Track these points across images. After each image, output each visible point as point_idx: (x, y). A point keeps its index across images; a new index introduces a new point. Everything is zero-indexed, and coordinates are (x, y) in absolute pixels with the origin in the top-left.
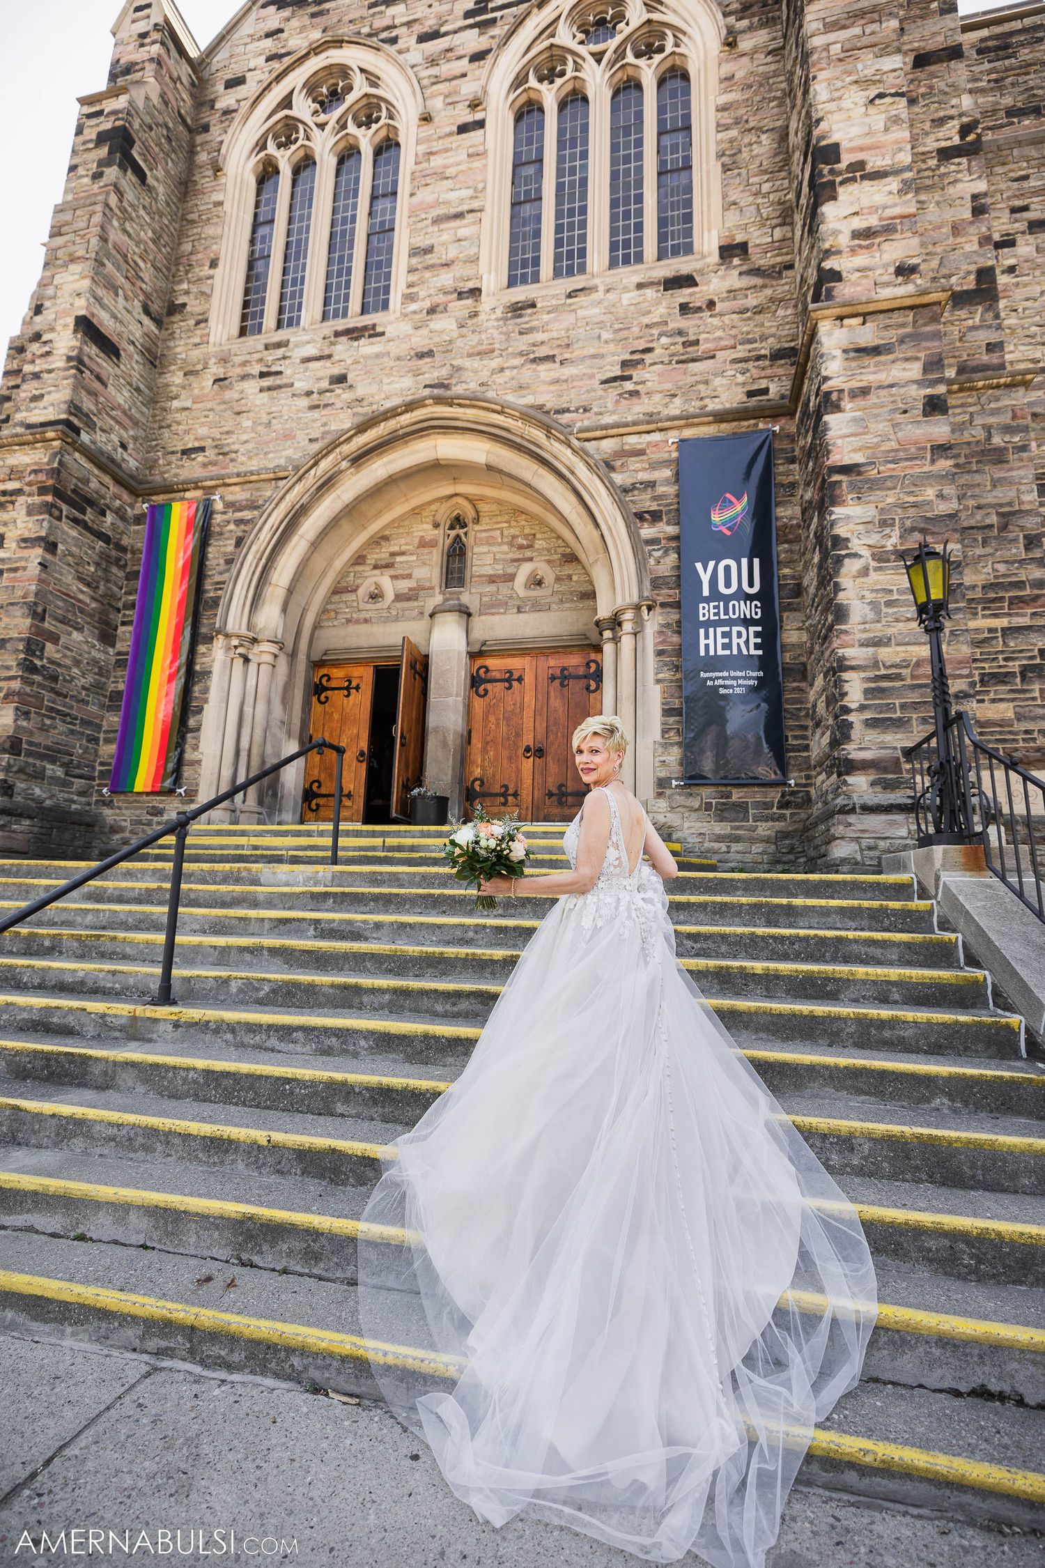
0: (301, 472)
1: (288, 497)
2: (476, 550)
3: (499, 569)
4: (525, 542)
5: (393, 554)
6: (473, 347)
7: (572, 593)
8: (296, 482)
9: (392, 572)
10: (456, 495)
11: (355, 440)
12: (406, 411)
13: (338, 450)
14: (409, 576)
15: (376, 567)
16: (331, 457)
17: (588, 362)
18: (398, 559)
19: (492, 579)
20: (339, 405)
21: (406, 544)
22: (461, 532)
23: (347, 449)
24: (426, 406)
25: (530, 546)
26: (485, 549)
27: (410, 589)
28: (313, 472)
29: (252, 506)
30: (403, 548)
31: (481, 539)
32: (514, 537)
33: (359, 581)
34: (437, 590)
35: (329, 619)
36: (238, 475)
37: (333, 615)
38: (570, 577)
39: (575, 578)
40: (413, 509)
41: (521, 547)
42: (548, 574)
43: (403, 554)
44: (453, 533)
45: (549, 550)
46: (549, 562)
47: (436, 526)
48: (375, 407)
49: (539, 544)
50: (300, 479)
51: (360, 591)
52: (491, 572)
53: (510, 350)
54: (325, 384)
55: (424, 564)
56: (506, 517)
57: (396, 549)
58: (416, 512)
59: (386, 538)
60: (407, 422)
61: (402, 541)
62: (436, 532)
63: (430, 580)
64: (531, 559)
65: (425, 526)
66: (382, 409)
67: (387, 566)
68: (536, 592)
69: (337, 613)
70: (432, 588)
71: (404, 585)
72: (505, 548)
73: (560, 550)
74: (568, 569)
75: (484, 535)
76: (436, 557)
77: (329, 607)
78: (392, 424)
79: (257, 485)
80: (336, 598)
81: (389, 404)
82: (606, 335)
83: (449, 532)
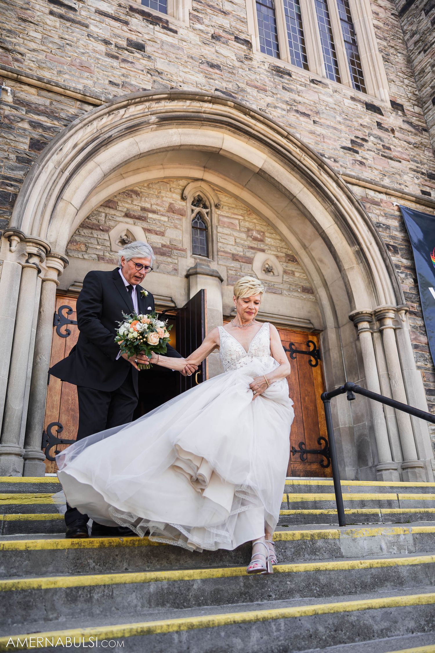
0: (114, 107)
1: (95, 123)
2: (220, 229)
3: (239, 251)
4: (259, 236)
5: (144, 209)
6: (252, 81)
7: (297, 285)
8: (105, 114)
9: (145, 225)
10: (202, 180)
11: (163, 103)
12: (210, 102)
13: (147, 104)
14: (162, 234)
15: (127, 215)
16: (140, 107)
17: (331, 130)
18: (150, 215)
19: (235, 258)
20: (138, 66)
21: (157, 204)
22: (204, 211)
23: (156, 106)
24: (225, 105)
25: (261, 241)
26: (227, 231)
27: (163, 246)
28: (122, 111)
29: (51, 114)
30: (154, 207)
31: (224, 223)
32: (249, 230)
33: (112, 223)
34: (189, 253)
35: (77, 250)
36: (40, 79)
37: (83, 248)
38: (293, 273)
39: (297, 274)
40: (165, 178)
41: (255, 239)
42: (279, 267)
43: (154, 212)
44: (197, 210)
45: (276, 247)
46: (277, 257)
47: (183, 198)
48: (174, 84)
49: (268, 240)
50: (109, 113)
51: (112, 233)
52: (235, 252)
53: (279, 96)
54: (124, 44)
55: (176, 227)
56: (241, 212)
57: (147, 206)
58: (166, 181)
59: (137, 194)
60: (208, 110)
61: (154, 201)
62: (183, 203)
63: (182, 242)
64: (263, 251)
65: (174, 195)
66: (181, 89)
67: (139, 218)
68: (269, 277)
69: (87, 247)
70: (184, 250)
71: (158, 240)
72: (244, 236)
73: (284, 250)
74: (291, 267)
75: (226, 220)
76: (186, 223)
77: (77, 238)
78: (196, 106)
79: (59, 98)
80: (86, 232)
81: (186, 88)
82: (339, 118)
83: (194, 208)
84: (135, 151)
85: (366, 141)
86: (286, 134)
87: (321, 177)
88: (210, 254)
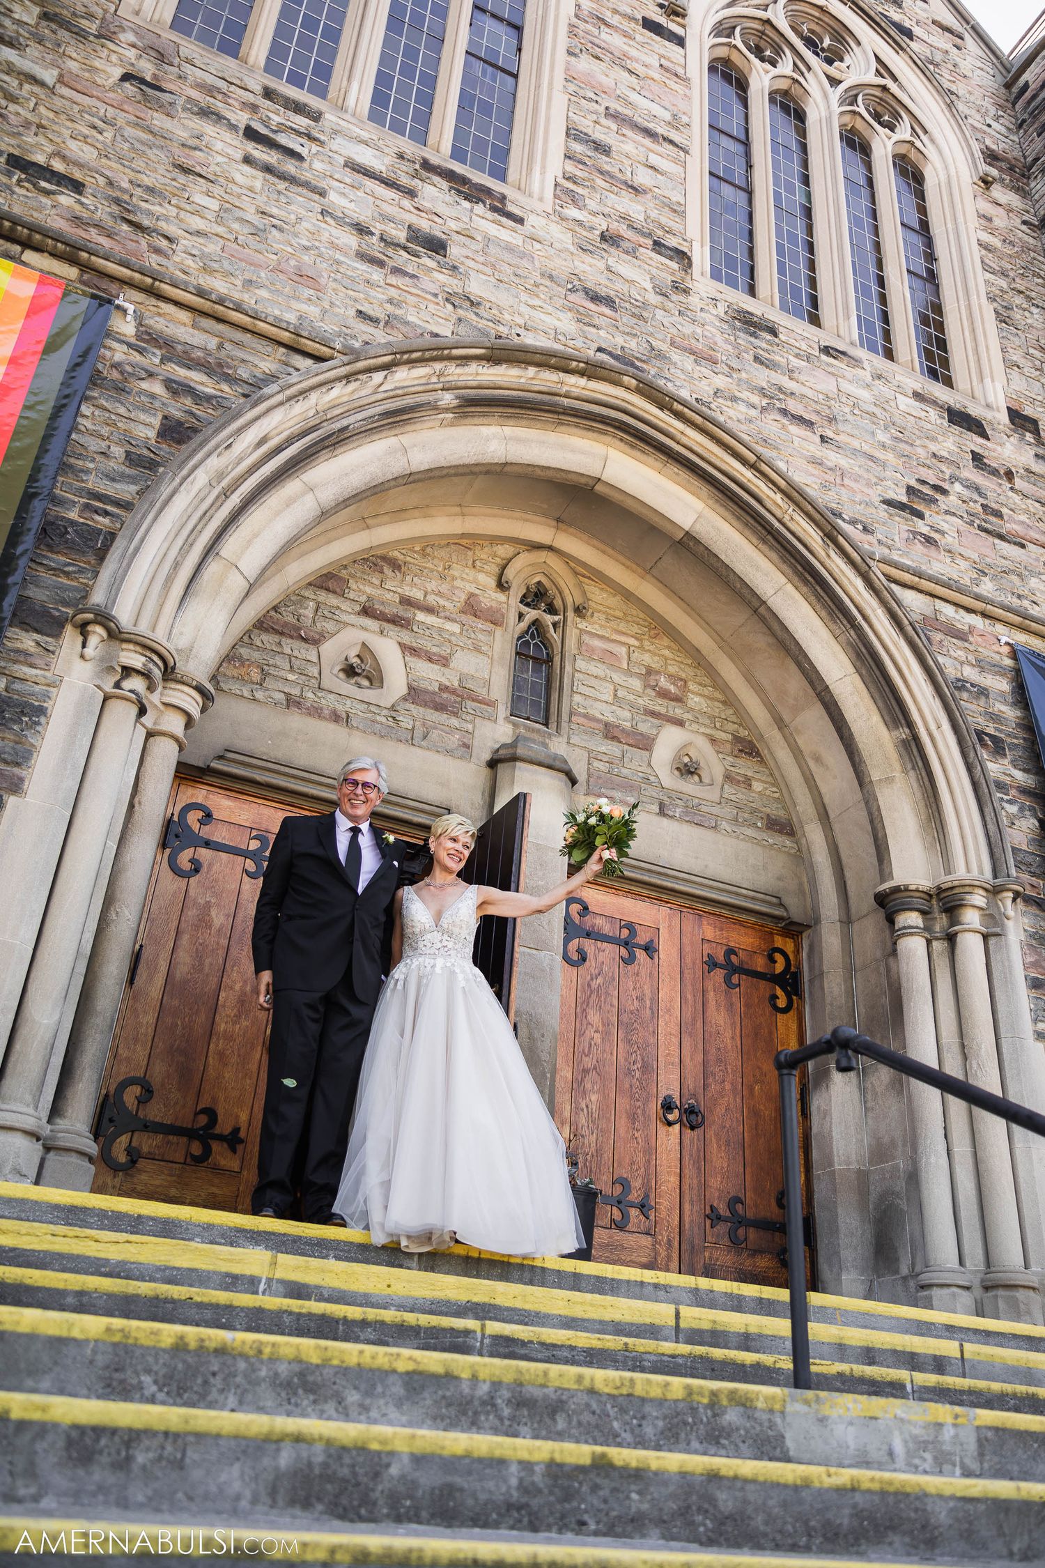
0: (360, 365)
1: (314, 396)
2: (580, 664)
3: (622, 717)
4: (672, 689)
5: (406, 602)
6: (684, 337)
7: (754, 811)
8: (339, 379)
9: (406, 637)
10: (550, 548)
11: (474, 367)
12: (582, 373)
13: (438, 366)
14: (444, 661)
15: (366, 611)
16: (421, 371)
17: (862, 460)
18: (421, 616)
19: (610, 732)
20: (426, 283)
21: (439, 594)
22: (549, 619)
23: (455, 373)
24: (617, 383)
25: (678, 699)
26: (598, 669)
27: (444, 688)
28: (378, 377)
29: (216, 369)
30: (432, 600)
31: (593, 650)
32: (650, 671)
33: (329, 626)
34: (503, 711)
35: (240, 679)
36: (201, 293)
37: (255, 675)
38: (748, 782)
39: (757, 786)
40: (463, 536)
41: (664, 694)
42: (714, 764)
43: (430, 610)
44: (532, 614)
45: (712, 718)
46: (713, 741)
47: (502, 585)
48: (503, 330)
49: (694, 700)
50: (348, 378)
51: (328, 648)
52: (612, 719)
53: (744, 375)
54: (401, 235)
55: (478, 650)
56: (636, 629)
57: (417, 594)
58: (466, 543)
59: (395, 565)
60: (576, 391)
61: (432, 585)
62: (502, 597)
63: (487, 684)
64: (680, 723)
65: (482, 577)
66: (517, 340)
67: (395, 621)
68: (689, 787)
69: (265, 675)
70: (492, 704)
71: (430, 675)
72: (637, 684)
73: (731, 727)
74: (745, 767)
75: (597, 643)
76: (502, 643)
77: (244, 652)
78: (548, 379)
79: (238, 336)
80: (267, 639)
81: (529, 340)
82: (882, 437)
83: (525, 609)
84: (398, 466)
85: (944, 492)
86: (752, 458)
87: (828, 562)
88: (553, 718)
